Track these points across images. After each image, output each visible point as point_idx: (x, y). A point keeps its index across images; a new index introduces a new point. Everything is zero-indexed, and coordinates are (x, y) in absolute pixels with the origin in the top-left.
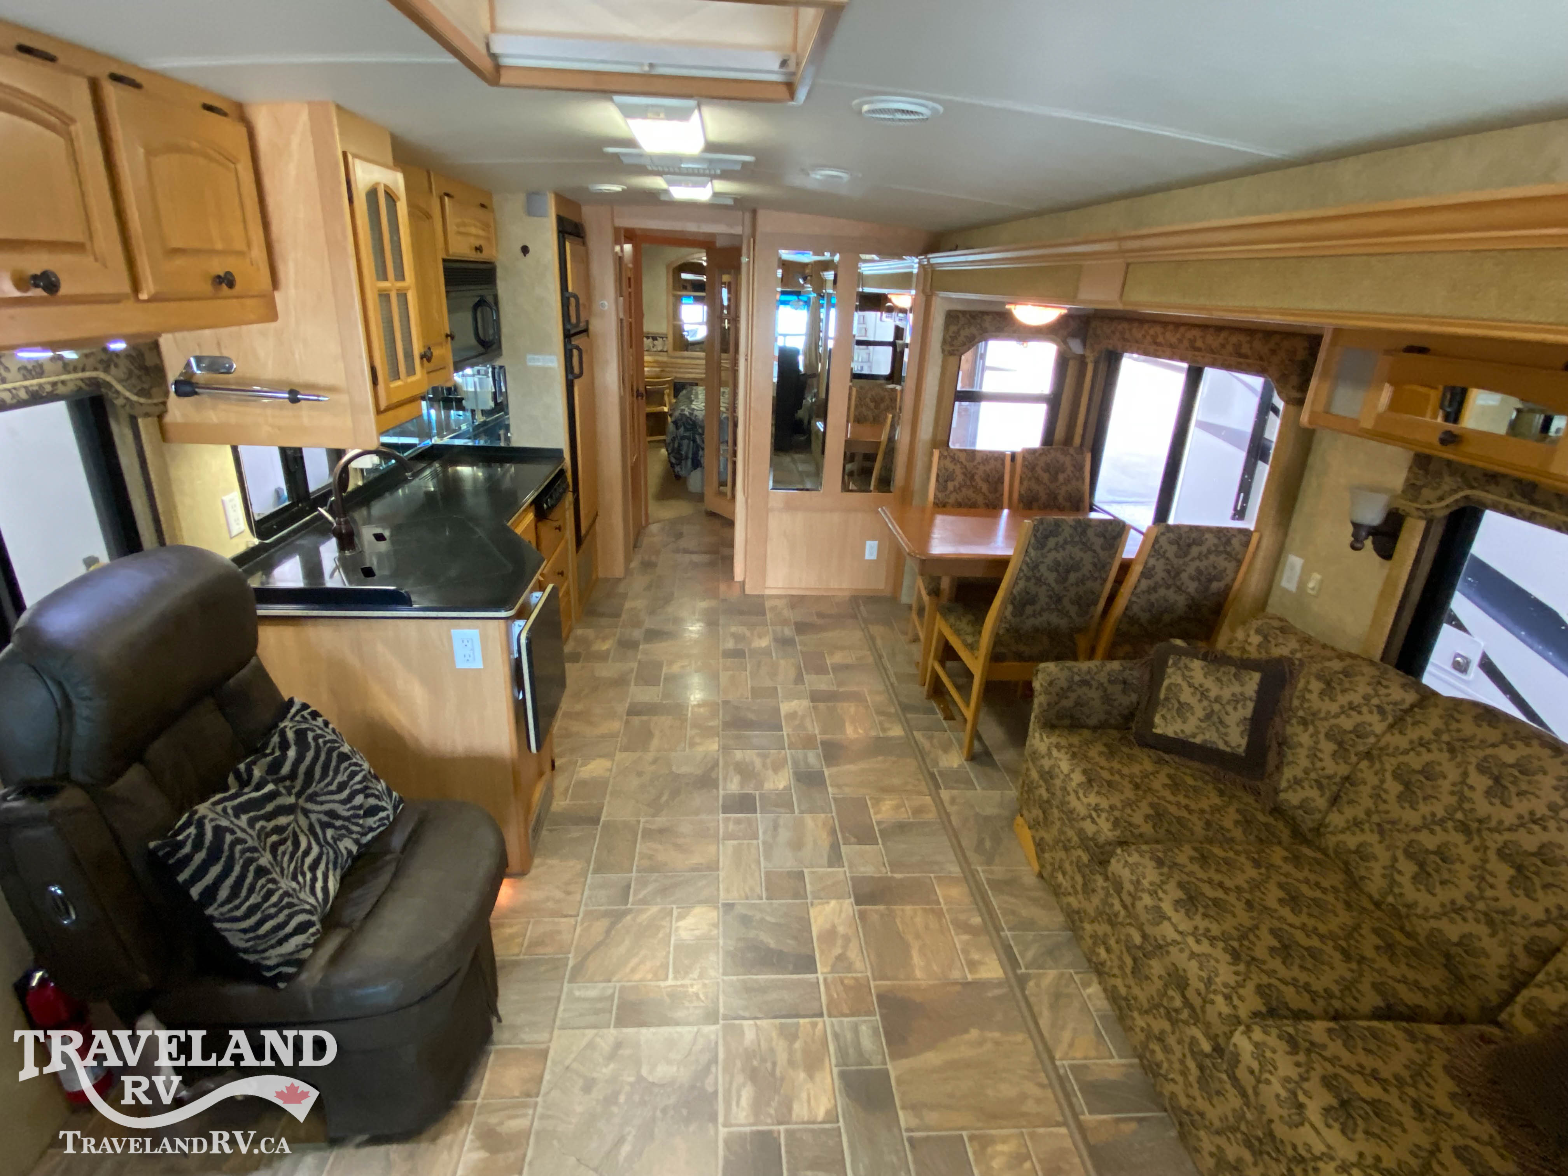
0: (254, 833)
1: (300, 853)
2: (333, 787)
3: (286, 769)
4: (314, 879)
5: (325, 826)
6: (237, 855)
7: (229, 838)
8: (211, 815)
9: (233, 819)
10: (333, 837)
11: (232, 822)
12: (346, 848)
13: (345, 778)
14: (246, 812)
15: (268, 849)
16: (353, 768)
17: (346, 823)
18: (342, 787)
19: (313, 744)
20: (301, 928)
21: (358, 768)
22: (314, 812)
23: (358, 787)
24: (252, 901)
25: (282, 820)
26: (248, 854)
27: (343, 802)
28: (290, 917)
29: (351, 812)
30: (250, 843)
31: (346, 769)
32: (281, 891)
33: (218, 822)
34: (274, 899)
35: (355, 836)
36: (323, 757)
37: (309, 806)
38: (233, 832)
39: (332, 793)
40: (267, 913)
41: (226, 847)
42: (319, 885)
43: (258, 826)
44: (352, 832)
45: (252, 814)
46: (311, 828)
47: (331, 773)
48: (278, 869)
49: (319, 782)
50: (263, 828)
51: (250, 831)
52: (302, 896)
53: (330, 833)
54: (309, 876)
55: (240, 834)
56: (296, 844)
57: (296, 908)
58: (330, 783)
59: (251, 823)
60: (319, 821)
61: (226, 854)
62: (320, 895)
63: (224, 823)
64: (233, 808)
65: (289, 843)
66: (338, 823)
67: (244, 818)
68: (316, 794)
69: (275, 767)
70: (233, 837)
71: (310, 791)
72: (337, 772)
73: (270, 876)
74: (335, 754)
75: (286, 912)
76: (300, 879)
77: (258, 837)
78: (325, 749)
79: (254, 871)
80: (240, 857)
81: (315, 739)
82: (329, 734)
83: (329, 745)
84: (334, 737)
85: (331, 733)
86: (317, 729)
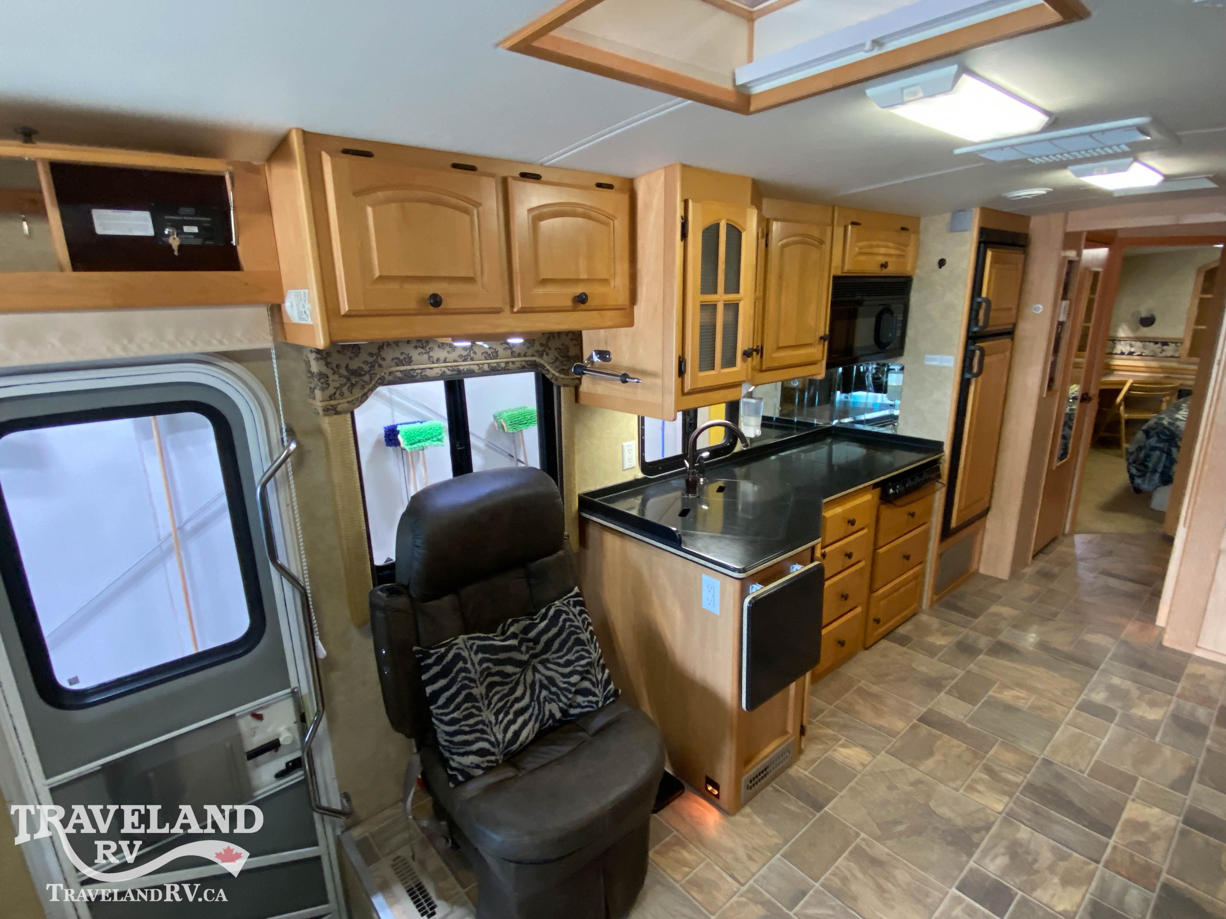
0: (479, 669)
1: (512, 697)
2: (562, 661)
3: (532, 634)
4: (512, 722)
5: (543, 686)
6: (459, 679)
7: (461, 664)
8: (462, 645)
9: (472, 653)
10: (545, 698)
11: (470, 655)
12: (550, 711)
13: (573, 658)
14: (483, 653)
15: (485, 684)
16: (583, 653)
17: (559, 692)
18: (568, 663)
19: (560, 624)
20: (481, 753)
21: (587, 655)
22: (539, 672)
23: (578, 668)
24: (455, 715)
25: (509, 669)
26: (466, 682)
27: (564, 675)
28: (478, 740)
29: (566, 685)
30: (472, 675)
31: (577, 652)
32: (480, 718)
33: (461, 651)
34: (471, 721)
35: (561, 704)
36: (564, 635)
37: (540, 667)
38: (465, 662)
39: (558, 664)
40: (463, 728)
41: (455, 670)
42: (514, 728)
43: (485, 665)
44: (560, 701)
45: (487, 656)
46: (533, 684)
47: (565, 650)
48: (486, 702)
49: (554, 653)
50: (488, 668)
51: (477, 666)
52: (495, 729)
53: (544, 693)
54: (510, 716)
55: (469, 665)
56: (513, 690)
57: (485, 736)
58: (561, 657)
59: (481, 662)
60: (540, 681)
61: (452, 675)
62: (509, 734)
63: (465, 654)
64: (479, 646)
65: (507, 688)
66: (554, 689)
67: (480, 656)
68: (547, 660)
69: (527, 630)
70: (463, 665)
71: (544, 657)
72: (570, 650)
73: (477, 704)
74: (573, 637)
75: (478, 735)
76: (501, 717)
77: (482, 673)
78: (568, 631)
79: (466, 695)
80: (460, 681)
81: (565, 621)
82: (578, 621)
83: (573, 629)
84: (580, 624)
85: (580, 621)
86: (571, 614)
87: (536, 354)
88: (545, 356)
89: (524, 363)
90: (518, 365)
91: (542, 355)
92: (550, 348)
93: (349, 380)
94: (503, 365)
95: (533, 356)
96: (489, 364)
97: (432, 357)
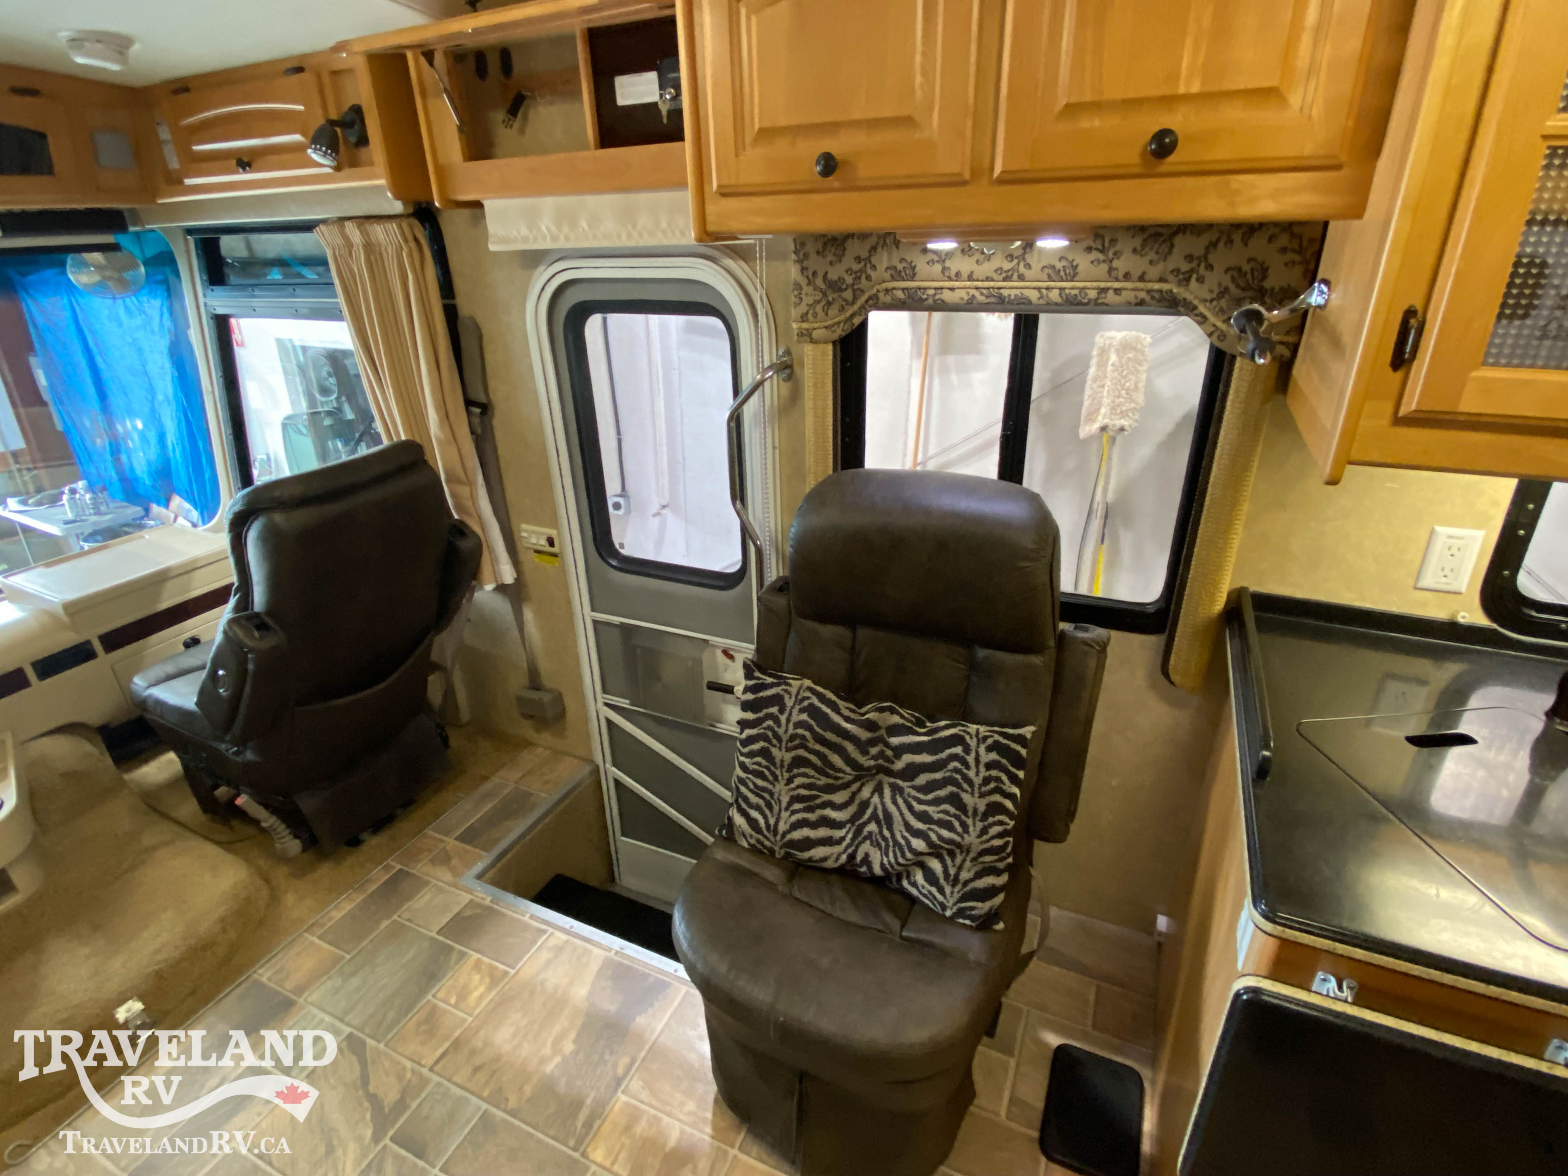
0: (791, 730)
1: (826, 797)
2: (918, 807)
3: (895, 741)
4: (814, 825)
5: (874, 817)
6: (764, 725)
7: (774, 710)
8: (794, 691)
9: (797, 707)
10: (870, 833)
11: (793, 708)
12: (867, 855)
13: (936, 816)
14: (811, 716)
15: (793, 753)
16: (956, 824)
17: (891, 844)
18: (923, 817)
19: (944, 755)
20: (752, 822)
21: (959, 829)
22: (881, 796)
23: (934, 837)
25: (837, 760)
26: (770, 734)
27: (908, 826)
28: (757, 808)
29: (903, 842)
30: (781, 732)
31: (946, 813)
32: (770, 787)
33: (786, 697)
34: (760, 782)
35: (885, 861)
36: (938, 776)
37: (887, 792)
38: (781, 711)
39: (910, 808)
40: (748, 781)
41: (765, 711)
42: (805, 832)
43: (803, 732)
44: (887, 855)
45: (812, 723)
46: (865, 805)
47: (930, 797)
48: (786, 775)
49: (914, 787)
50: (807, 738)
51: (791, 726)
52: (785, 815)
53: (872, 827)
54: (812, 817)
55: (783, 718)
56: (830, 789)
57: (767, 811)
58: (920, 802)
59: (799, 724)
60: (876, 809)
61: (761, 715)
62: (797, 835)
63: (789, 702)
64: (811, 705)
65: (823, 781)
66: (886, 833)
67: (804, 717)
68: (901, 790)
69: (894, 730)
70: (777, 713)
71: (900, 782)
72: (936, 802)
73: (773, 769)
75: (761, 803)
76: (797, 806)
77: (793, 738)
78: (948, 774)
79: (763, 748)
80: (764, 728)
81: (954, 757)
82: (977, 774)
83: (958, 776)
84: (977, 781)
85: (981, 775)
86: (973, 754)
87: (1171, 277)
88: (1193, 283)
89: (1142, 295)
90: (1128, 296)
91: (1188, 280)
92: (1210, 267)
93: (825, 294)
94: (1092, 294)
95: (1162, 280)
96: (1062, 289)
97: (949, 268)
